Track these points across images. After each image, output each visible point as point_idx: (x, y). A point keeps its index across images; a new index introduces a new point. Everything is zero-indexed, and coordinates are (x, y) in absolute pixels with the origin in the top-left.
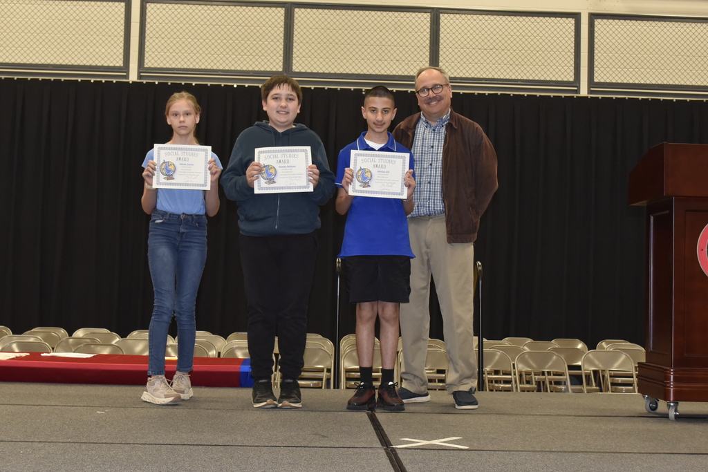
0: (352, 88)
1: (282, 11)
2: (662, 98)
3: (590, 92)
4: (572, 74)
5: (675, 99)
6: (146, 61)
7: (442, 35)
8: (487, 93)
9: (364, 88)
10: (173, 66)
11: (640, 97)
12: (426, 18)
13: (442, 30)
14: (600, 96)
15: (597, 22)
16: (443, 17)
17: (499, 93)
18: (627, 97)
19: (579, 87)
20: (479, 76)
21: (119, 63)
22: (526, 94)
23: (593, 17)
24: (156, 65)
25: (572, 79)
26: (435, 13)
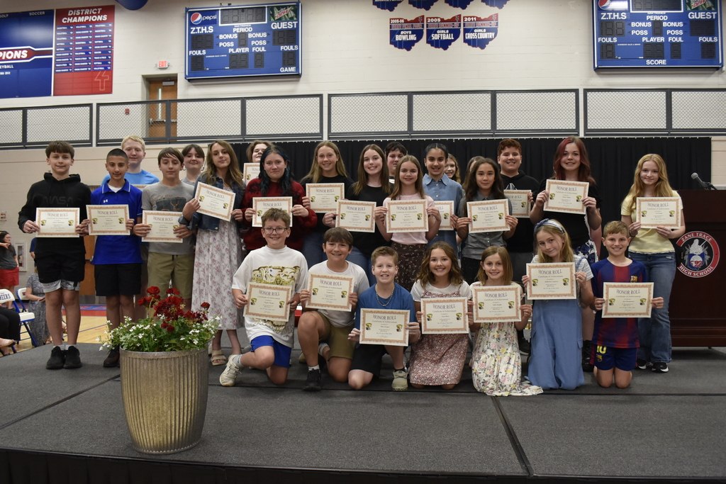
0: (447, 139)
1: (406, 97)
2: (628, 137)
3: (585, 135)
4: (574, 125)
5: (636, 137)
6: (332, 129)
7: (498, 106)
8: (525, 138)
9: (454, 139)
10: (347, 131)
11: (615, 137)
12: (489, 96)
13: (498, 103)
14: (592, 137)
15: (589, 94)
16: (498, 95)
17: (532, 138)
18: (607, 137)
19: (579, 132)
20: (520, 128)
21: (318, 131)
22: (548, 138)
23: (586, 91)
24: (337, 131)
25: (574, 128)
26: (494, 94)
